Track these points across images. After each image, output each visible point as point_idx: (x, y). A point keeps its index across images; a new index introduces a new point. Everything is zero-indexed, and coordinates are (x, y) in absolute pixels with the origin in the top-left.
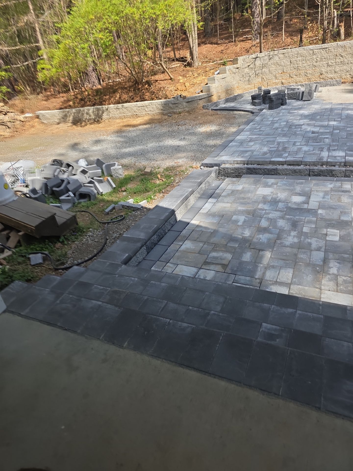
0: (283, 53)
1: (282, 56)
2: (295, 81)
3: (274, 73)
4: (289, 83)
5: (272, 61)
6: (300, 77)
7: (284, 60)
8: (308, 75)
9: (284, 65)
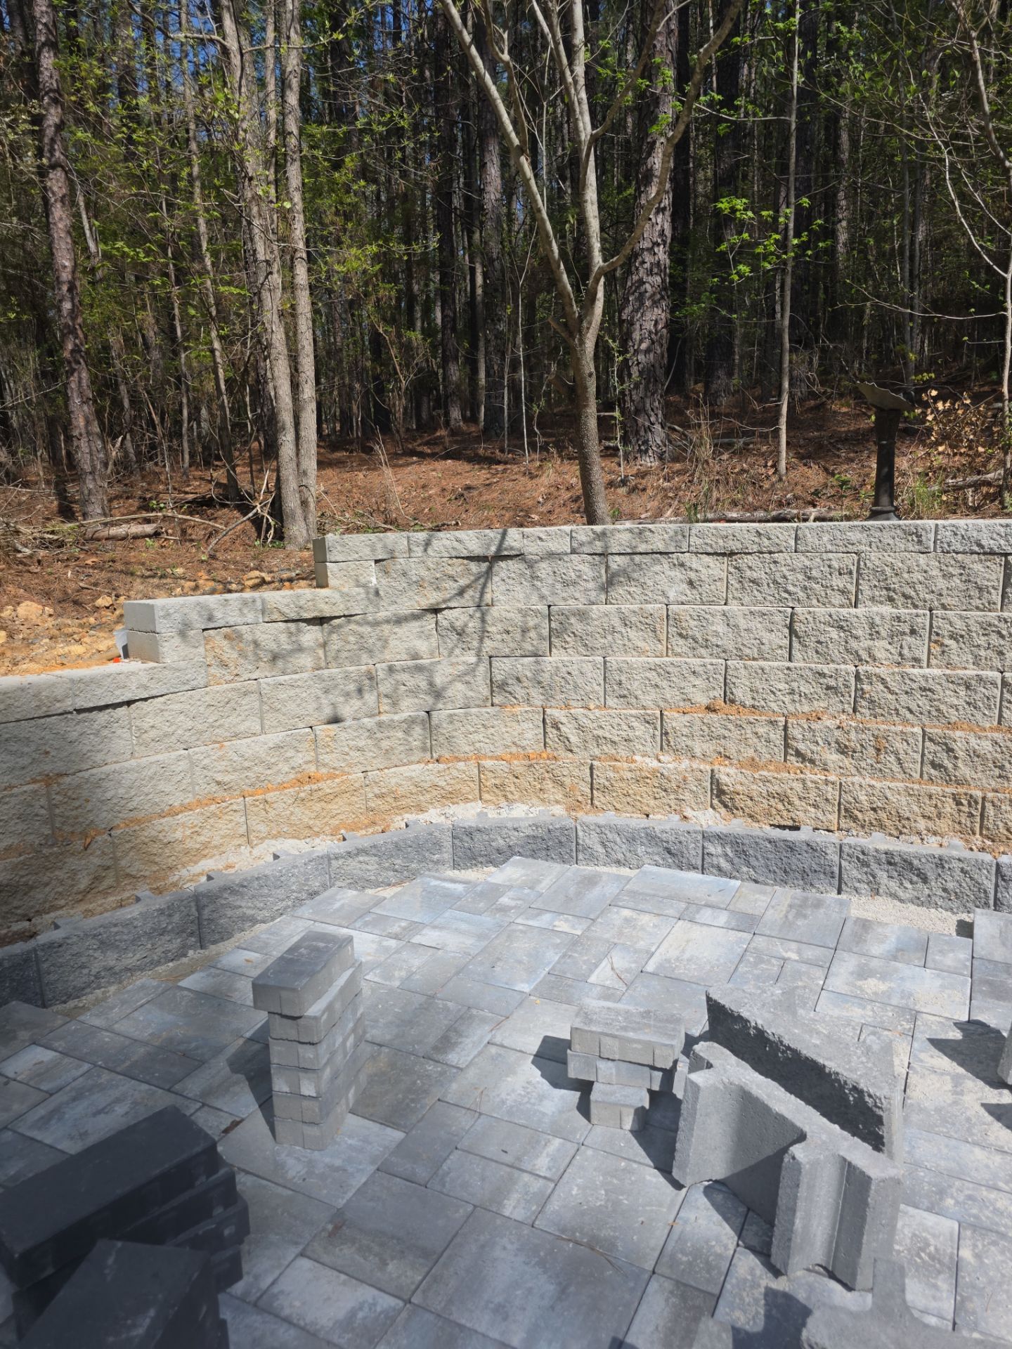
0: (720, 545)
1: (715, 568)
2: (831, 793)
3: (648, 699)
4: (783, 798)
5: (626, 600)
6: (881, 773)
7: (734, 607)
8: (965, 771)
9: (730, 646)
